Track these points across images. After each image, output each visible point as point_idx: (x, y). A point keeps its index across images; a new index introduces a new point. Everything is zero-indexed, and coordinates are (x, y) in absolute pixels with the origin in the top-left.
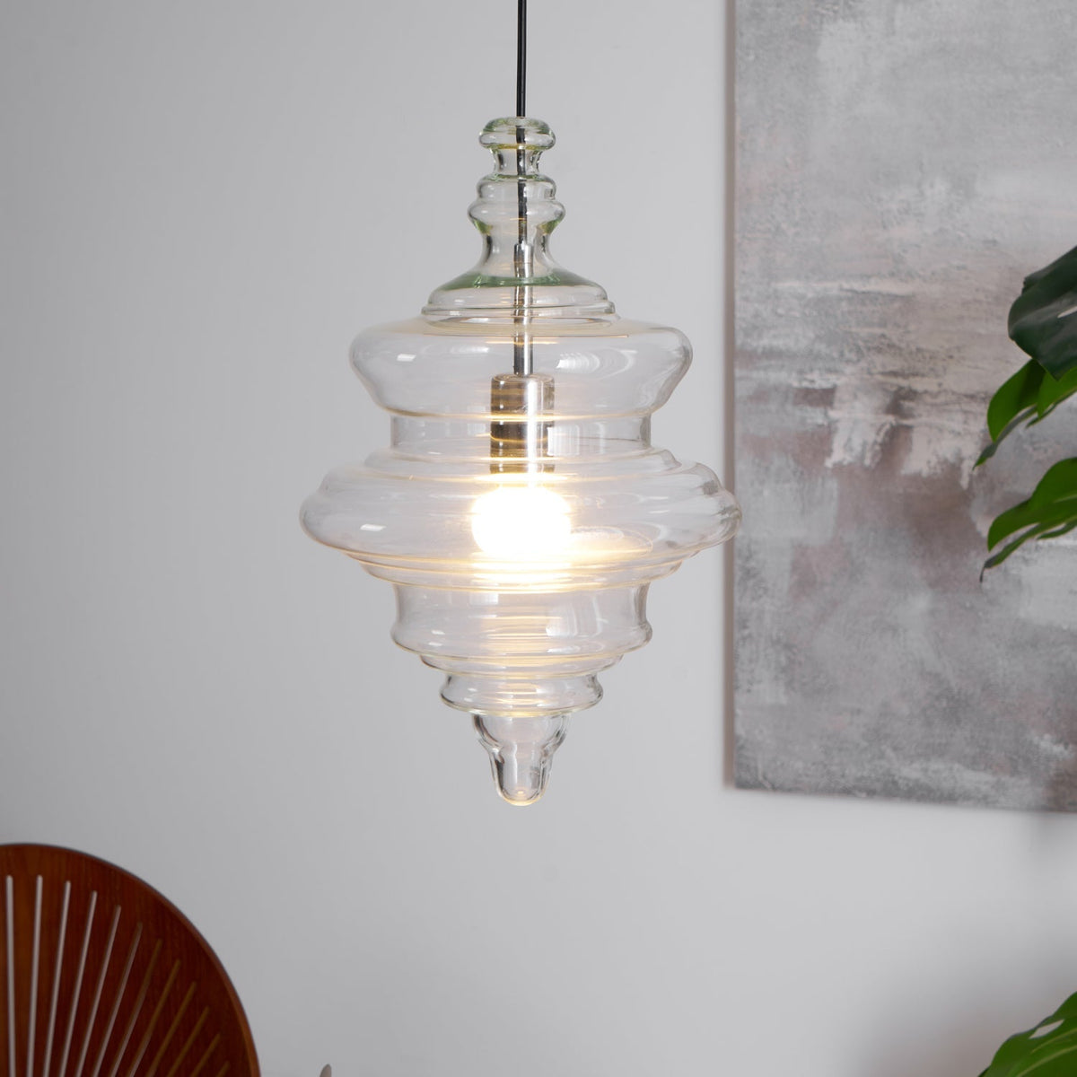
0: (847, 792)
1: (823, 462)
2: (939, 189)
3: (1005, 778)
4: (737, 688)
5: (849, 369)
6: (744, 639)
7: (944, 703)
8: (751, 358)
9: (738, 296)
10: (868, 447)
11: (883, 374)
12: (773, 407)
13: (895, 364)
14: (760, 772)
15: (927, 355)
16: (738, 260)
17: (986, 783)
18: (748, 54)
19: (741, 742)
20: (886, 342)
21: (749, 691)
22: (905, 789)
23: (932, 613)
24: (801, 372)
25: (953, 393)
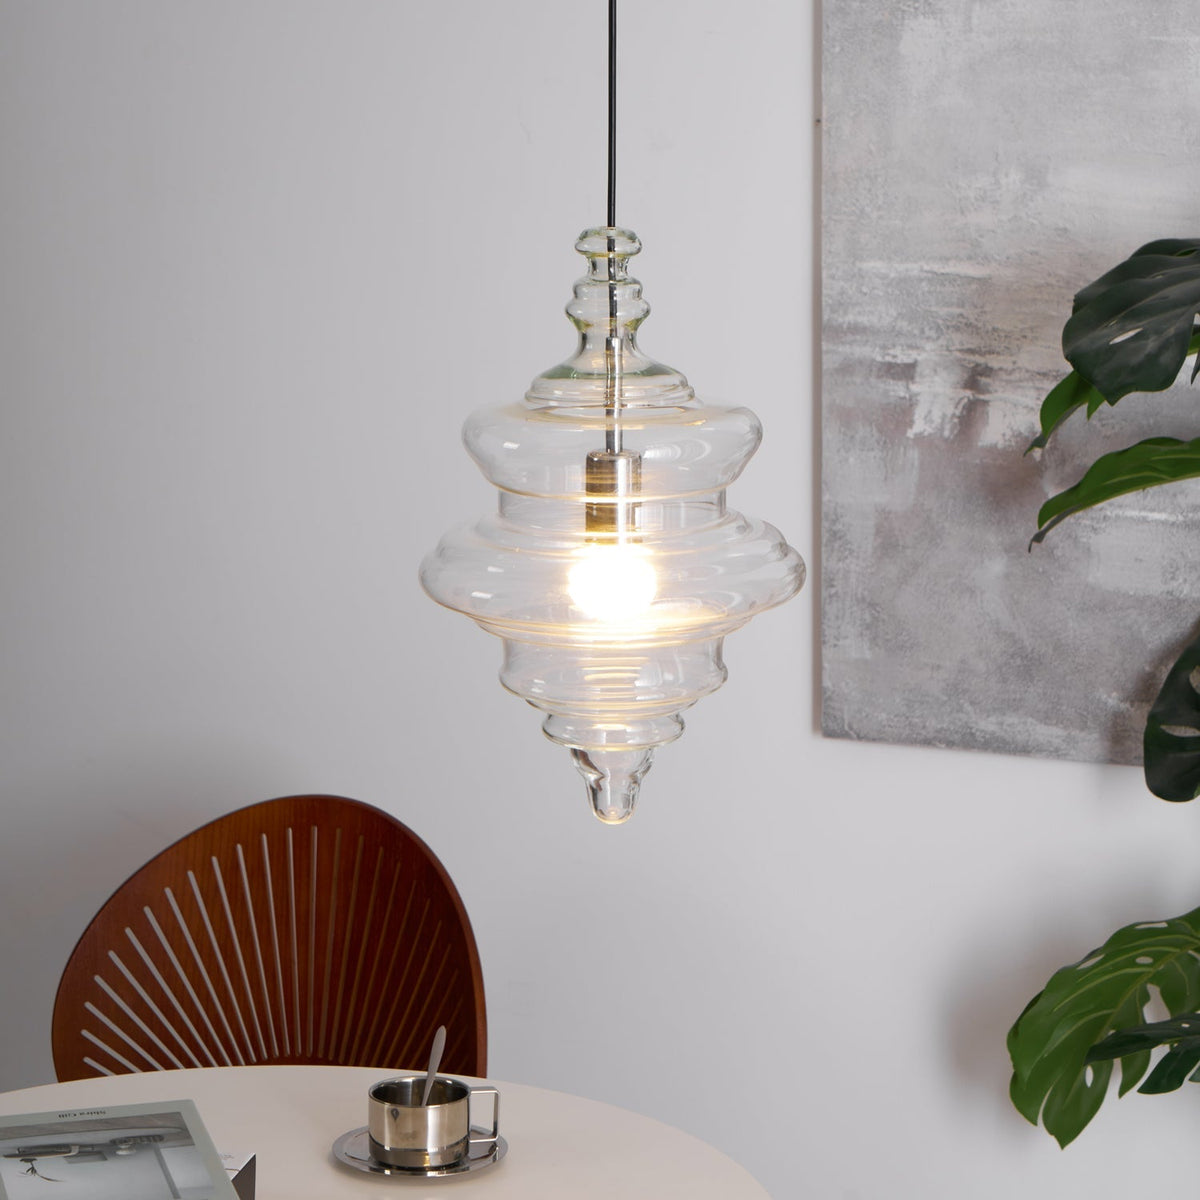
0: (928, 742)
1: (905, 432)
2: (1013, 179)
3: (1075, 733)
4: (824, 642)
5: (929, 346)
6: (831, 596)
7: (1019, 661)
8: (839, 333)
9: (824, 274)
10: (947, 420)
11: (961, 351)
12: (858, 380)
13: (974, 342)
14: (846, 722)
15: (1003, 334)
16: (824, 240)
17: (1057, 737)
18: (834, 46)
19: (829, 693)
20: (964, 321)
21: (835, 646)
22: (983, 740)
23: (1007, 576)
24: (884, 347)
25: (1027, 371)
